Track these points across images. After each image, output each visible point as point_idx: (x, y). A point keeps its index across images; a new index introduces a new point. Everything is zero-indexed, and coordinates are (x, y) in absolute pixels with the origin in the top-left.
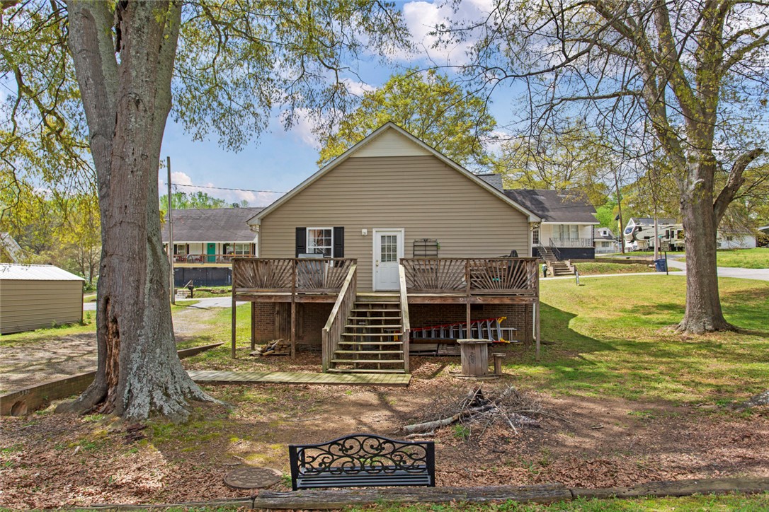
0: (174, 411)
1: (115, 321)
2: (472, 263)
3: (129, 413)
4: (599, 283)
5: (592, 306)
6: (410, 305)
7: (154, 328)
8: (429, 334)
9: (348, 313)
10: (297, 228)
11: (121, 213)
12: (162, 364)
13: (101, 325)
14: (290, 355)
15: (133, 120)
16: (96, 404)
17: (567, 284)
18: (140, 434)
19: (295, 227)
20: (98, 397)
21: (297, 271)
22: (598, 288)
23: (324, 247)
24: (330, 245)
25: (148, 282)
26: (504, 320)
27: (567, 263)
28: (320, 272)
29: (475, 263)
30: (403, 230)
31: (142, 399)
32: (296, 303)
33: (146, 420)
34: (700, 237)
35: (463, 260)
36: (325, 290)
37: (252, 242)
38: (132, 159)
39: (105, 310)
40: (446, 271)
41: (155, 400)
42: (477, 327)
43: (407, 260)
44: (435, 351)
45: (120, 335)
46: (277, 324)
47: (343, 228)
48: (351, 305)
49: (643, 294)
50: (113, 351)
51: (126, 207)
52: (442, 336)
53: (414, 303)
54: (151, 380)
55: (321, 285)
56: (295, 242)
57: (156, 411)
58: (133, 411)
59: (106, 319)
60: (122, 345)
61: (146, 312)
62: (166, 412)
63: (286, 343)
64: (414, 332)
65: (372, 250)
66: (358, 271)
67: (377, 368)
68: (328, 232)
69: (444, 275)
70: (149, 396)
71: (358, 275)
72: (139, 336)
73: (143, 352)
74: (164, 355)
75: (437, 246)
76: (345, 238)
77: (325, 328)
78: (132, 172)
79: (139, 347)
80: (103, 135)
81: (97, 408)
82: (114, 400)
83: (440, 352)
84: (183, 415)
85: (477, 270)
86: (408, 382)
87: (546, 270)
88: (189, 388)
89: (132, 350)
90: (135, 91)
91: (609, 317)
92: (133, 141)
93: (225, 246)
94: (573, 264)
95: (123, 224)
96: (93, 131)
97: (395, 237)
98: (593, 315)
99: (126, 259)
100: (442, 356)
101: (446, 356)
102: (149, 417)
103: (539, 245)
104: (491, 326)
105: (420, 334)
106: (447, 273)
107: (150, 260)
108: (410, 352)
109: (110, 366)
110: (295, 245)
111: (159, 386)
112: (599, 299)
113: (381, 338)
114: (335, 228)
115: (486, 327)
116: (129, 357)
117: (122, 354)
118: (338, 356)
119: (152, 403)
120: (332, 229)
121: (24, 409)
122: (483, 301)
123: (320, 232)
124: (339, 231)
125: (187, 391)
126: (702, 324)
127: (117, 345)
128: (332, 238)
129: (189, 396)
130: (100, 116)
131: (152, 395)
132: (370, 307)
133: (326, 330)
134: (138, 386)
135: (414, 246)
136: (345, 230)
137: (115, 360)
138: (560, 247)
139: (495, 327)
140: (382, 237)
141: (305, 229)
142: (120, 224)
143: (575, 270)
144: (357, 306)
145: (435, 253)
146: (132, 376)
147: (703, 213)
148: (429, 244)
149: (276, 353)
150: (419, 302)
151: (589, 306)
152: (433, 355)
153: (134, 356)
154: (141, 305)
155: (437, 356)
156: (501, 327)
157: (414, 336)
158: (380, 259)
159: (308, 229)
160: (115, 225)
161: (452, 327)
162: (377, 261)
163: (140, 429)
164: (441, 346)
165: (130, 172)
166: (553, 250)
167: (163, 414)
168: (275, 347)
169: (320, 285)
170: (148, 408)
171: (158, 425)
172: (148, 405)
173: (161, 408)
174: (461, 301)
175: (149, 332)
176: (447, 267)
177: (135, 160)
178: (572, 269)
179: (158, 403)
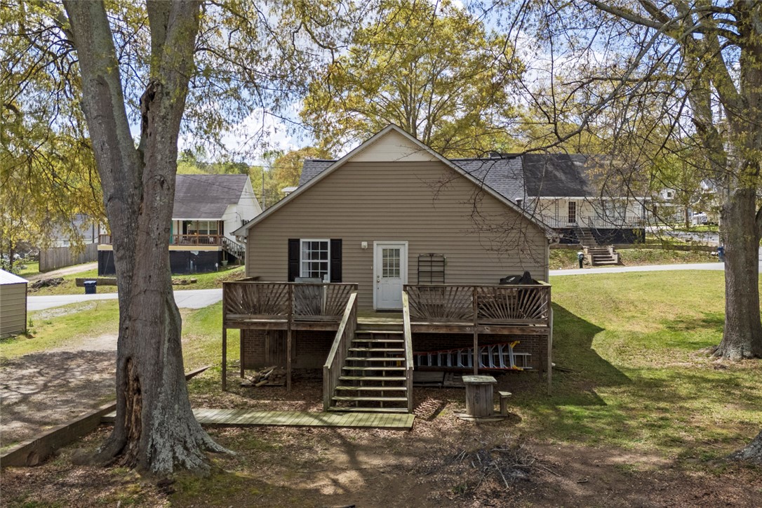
0: (196, 465)
1: (137, 379)
2: (479, 290)
3: (155, 468)
4: (643, 280)
5: (629, 314)
6: (413, 335)
7: (172, 385)
8: (435, 362)
9: (348, 344)
10: (289, 240)
11: (145, 282)
12: (180, 419)
13: (121, 382)
14: (285, 385)
15: (158, 198)
16: (115, 456)
17: (605, 281)
18: (171, 488)
19: (287, 238)
20: (117, 450)
21: (293, 295)
22: (640, 288)
23: (320, 261)
24: (327, 259)
25: (166, 342)
26: (517, 344)
27: (610, 249)
28: (319, 297)
29: (483, 290)
30: (407, 243)
31: (165, 454)
32: (293, 331)
33: (171, 474)
34: (740, 251)
35: (470, 287)
36: (324, 317)
37: (220, 219)
38: (157, 233)
39: (125, 368)
40: (452, 297)
41: (177, 455)
42: (488, 352)
43: (411, 286)
44: (440, 382)
45: (143, 393)
46: (267, 346)
47: (341, 240)
48: (351, 335)
49: (691, 299)
50: (134, 407)
51: (150, 276)
52: (449, 365)
53: (418, 332)
54: (172, 435)
55: (320, 312)
56: (287, 255)
57: (181, 465)
58: (159, 466)
59: (126, 376)
60: (144, 403)
61: (165, 371)
62: (189, 467)
63: (280, 372)
64: (419, 357)
65: (372, 265)
66: (358, 300)
67: (379, 407)
68: (324, 245)
69: (451, 302)
70: (171, 451)
71: (358, 304)
72: (160, 393)
73: (163, 408)
74: (181, 410)
75: (444, 261)
76: (343, 251)
77: (326, 365)
78: (156, 245)
79: (160, 404)
80: (119, 199)
81: (116, 460)
82: (137, 454)
83: (446, 383)
84: (205, 469)
85: (484, 297)
86: (411, 426)
87: (583, 259)
88: (202, 439)
89: (153, 407)
90: (160, 172)
91: (646, 331)
92: (158, 218)
93: (185, 224)
94: (617, 251)
95: (147, 292)
96: (109, 194)
97: (398, 251)
98: (628, 327)
99: (149, 324)
100: (448, 387)
101: (452, 387)
102: (174, 472)
103: (575, 224)
104: (504, 351)
105: (425, 361)
106: (454, 299)
107: (168, 321)
108: (414, 383)
109: (131, 421)
110: (287, 258)
111: (179, 441)
112: (639, 305)
113: (384, 373)
114: (332, 240)
115: (497, 352)
116: (151, 414)
117: (144, 411)
118: (339, 393)
119: (175, 458)
120: (329, 241)
121: (35, 459)
122: (491, 331)
123: (315, 245)
124: (337, 244)
125: (201, 442)
126: (740, 349)
127: (139, 402)
128: (329, 251)
129: (203, 447)
130: (115, 180)
131: (174, 450)
132: (372, 336)
133: (327, 367)
134: (161, 441)
135: (419, 261)
136: (343, 243)
137: (136, 416)
138: (599, 227)
139: (508, 351)
140: (384, 250)
141: (298, 240)
142: (145, 292)
143: (619, 259)
144: (358, 335)
145: (441, 269)
146: (154, 431)
147: (743, 225)
148: (435, 259)
149: (269, 384)
150: (424, 331)
151: (625, 314)
152: (438, 387)
153: (156, 413)
154: (161, 364)
155: (443, 387)
156: (514, 351)
157: (419, 365)
158: (381, 274)
159: (302, 240)
160: (140, 293)
161: (460, 351)
162: (378, 277)
163: (170, 484)
164: (447, 375)
165: (154, 246)
166: (592, 231)
167: (186, 468)
168: (268, 376)
169: (318, 311)
170: (172, 463)
171: (185, 479)
172: (171, 459)
173: (184, 463)
174: (468, 331)
175: (168, 389)
176: (453, 293)
177: (159, 234)
178: (615, 257)
179: (181, 458)
